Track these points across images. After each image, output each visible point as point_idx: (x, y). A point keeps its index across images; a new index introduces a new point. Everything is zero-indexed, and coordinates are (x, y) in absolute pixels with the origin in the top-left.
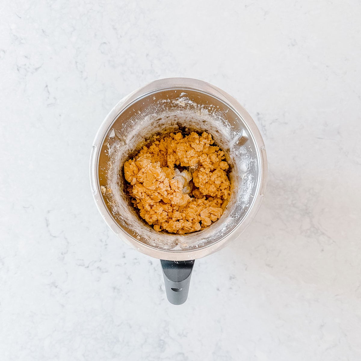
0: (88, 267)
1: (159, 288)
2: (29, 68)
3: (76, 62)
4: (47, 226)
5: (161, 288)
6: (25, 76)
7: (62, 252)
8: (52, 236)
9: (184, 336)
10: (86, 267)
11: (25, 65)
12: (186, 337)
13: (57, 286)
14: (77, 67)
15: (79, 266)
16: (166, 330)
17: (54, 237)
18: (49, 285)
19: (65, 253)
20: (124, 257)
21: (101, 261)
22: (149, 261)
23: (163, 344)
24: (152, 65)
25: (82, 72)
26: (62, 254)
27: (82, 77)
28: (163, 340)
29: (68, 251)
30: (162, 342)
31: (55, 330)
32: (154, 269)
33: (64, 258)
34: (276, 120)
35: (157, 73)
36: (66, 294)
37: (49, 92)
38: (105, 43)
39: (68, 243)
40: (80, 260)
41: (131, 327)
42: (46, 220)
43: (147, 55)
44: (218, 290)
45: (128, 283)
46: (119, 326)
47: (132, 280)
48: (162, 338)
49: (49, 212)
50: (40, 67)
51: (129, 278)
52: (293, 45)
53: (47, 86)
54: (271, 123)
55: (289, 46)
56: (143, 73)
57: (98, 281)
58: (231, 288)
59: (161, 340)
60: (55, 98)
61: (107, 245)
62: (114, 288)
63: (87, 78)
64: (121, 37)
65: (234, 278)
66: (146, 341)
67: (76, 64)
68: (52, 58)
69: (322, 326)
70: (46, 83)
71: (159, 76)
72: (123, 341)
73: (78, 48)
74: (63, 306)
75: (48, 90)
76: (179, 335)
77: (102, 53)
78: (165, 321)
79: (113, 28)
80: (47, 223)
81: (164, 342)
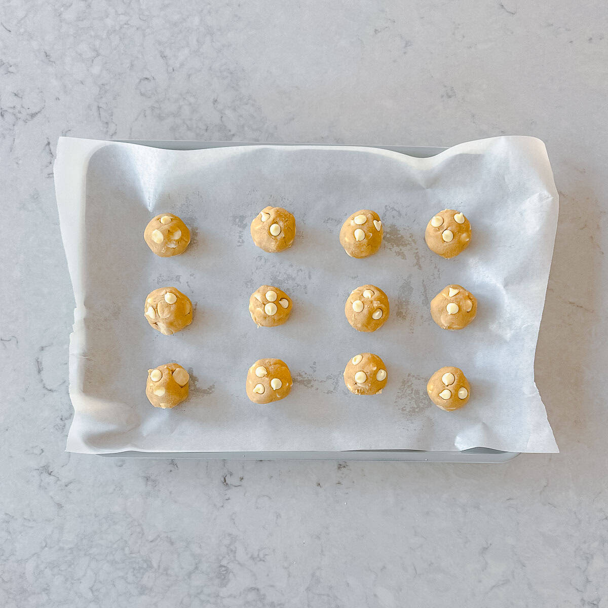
1: (223, 480)
2: (20, 112)
3: (99, 107)
4: (39, 371)
5: (225, 481)
6: (14, 125)
7: (62, 416)
8: (46, 389)
9: (261, 560)
11: (14, 107)
12: (264, 561)
13: (52, 472)
14: (100, 114)
16: (232, 551)
17: (50, 390)
18: (38, 470)
19: (66, 419)
23: (225, 572)
24: (222, 117)
25: (107, 123)
26: (61, 419)
27: (107, 131)
28: (224, 567)
29: (71, 414)
30: (223, 569)
31: (46, 546)
33: (64, 426)
35: (230, 131)
36: (66, 486)
37: (51, 153)
38: (147, 79)
41: (172, 543)
42: (38, 362)
43: (215, 101)
44: (319, 485)
45: (171, 471)
46: (151, 542)
47: (177, 467)
48: (224, 563)
49: (42, 349)
50: (39, 112)
51: (172, 463)
52: (450, 97)
53: (49, 144)
55: (442, 96)
56: (206, 130)
57: (121, 466)
58: (339, 483)
59: (221, 566)
62: (147, 479)
63: (115, 133)
64: (173, 70)
65: (344, 467)
66: (196, 568)
67: (99, 109)
68: (59, 99)
69: (485, 549)
70: (48, 138)
71: (234, 135)
72: (159, 566)
73: (102, 84)
74: (60, 506)
75: (50, 150)
76: (252, 558)
77: (142, 94)
78: (230, 535)
79: (161, 56)
80: (39, 367)
81: (227, 570)
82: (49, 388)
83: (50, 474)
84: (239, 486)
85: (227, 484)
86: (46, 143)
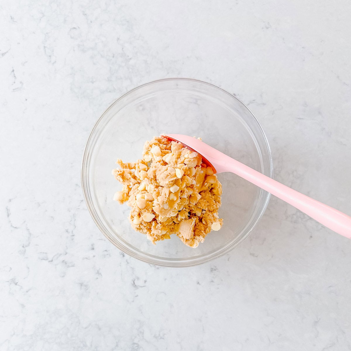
0: (52, 261)
1: (133, 283)
3: (45, 47)
4: (8, 216)
7: (23, 245)
8: (13, 227)
9: (161, 338)
10: (49, 261)
12: (163, 338)
13: (17, 283)
14: (45, 51)
15: (42, 260)
16: (141, 332)
17: (16, 228)
18: (8, 281)
19: (26, 246)
20: (93, 249)
21: (66, 254)
22: (121, 253)
23: (137, 348)
24: (123, 48)
25: (50, 56)
26: (23, 247)
27: (50, 61)
28: (136, 344)
29: (30, 243)
30: (136, 345)
31: (14, 334)
32: (127, 261)
33: (25, 251)
34: (254, 100)
35: (128, 56)
36: (27, 292)
37: (15, 77)
38: (75, 28)
39: (30, 234)
40: (43, 253)
41: (100, 329)
42: (7, 209)
43: (118, 39)
44: (198, 283)
45: (97, 278)
46: (86, 328)
47: (101, 275)
48: (136, 341)
49: (10, 200)
50: (7, 52)
51: (98, 273)
52: (267, 28)
53: (13, 71)
54: (249, 104)
55: (263, 28)
56: (113, 57)
57: (63, 277)
58: (212, 281)
59: (134, 344)
60: (21, 83)
61: (73, 236)
62: (81, 284)
63: (56, 62)
64: (91, 22)
65: (215, 270)
66: (117, 346)
67: (45, 48)
68: (19, 44)
69: (316, 323)
70: (13, 68)
71: (131, 59)
72: (91, 345)
73: (47, 33)
74: (23, 306)
75: (14, 75)
76: (155, 337)
77: (72, 38)
78: (139, 321)
79: (83, 14)
80: (8, 212)
81: (138, 346)
82: (15, 227)
83: (16, 284)
84: (144, 286)
85: (136, 286)
86: (12, 70)
